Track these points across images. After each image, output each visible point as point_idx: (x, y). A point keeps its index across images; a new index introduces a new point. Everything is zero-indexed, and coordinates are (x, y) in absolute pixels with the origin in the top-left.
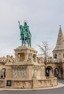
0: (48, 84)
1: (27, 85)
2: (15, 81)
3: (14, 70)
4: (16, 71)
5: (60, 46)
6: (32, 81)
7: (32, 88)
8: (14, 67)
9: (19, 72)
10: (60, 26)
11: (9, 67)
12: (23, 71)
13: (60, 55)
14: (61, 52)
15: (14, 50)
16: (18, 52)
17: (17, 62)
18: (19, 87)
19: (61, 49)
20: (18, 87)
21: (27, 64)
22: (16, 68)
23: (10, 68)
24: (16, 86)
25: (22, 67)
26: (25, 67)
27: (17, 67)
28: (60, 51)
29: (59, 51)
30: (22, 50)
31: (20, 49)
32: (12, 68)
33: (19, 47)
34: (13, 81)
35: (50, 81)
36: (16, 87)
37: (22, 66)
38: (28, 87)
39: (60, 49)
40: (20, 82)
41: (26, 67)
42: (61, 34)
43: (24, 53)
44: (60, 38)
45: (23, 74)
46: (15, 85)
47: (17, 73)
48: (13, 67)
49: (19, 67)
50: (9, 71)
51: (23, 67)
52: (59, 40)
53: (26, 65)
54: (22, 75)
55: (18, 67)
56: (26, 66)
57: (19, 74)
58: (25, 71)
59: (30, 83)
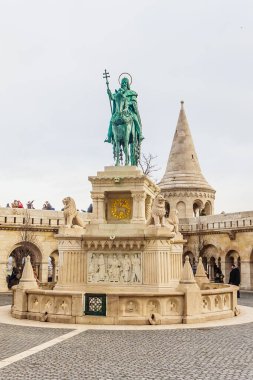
0: (225, 308)
1: (166, 311)
2: (121, 297)
3: (90, 254)
4: (101, 260)
5: (179, 174)
6: (183, 296)
7: (183, 322)
8: (93, 246)
9: (114, 262)
10: (182, 103)
11: (73, 242)
12: (128, 260)
13: (181, 207)
14: (186, 195)
15: (90, 179)
16: (107, 189)
17: (101, 227)
18: (136, 319)
19: (184, 186)
20: (132, 319)
21: (146, 233)
22: (110, 247)
23: (76, 246)
24: (125, 316)
25: (128, 245)
26: (138, 243)
27: (106, 246)
28: (183, 193)
29: (178, 193)
30: (121, 182)
31: (117, 177)
32: (86, 245)
33: (106, 168)
34: (114, 295)
35: (229, 295)
36: (124, 319)
37: (128, 239)
38: (169, 318)
39: (181, 186)
40: (139, 301)
41: (142, 246)
42: (185, 131)
43: (129, 193)
44: (183, 145)
45: (131, 269)
46: (122, 311)
47: (102, 268)
48: (89, 243)
49: (114, 246)
50: (74, 257)
51: (131, 243)
52: (178, 153)
53: (145, 238)
54: (126, 273)
55: (110, 244)
56: (145, 243)
57: (110, 270)
58: (135, 260)
59: (176, 302)
